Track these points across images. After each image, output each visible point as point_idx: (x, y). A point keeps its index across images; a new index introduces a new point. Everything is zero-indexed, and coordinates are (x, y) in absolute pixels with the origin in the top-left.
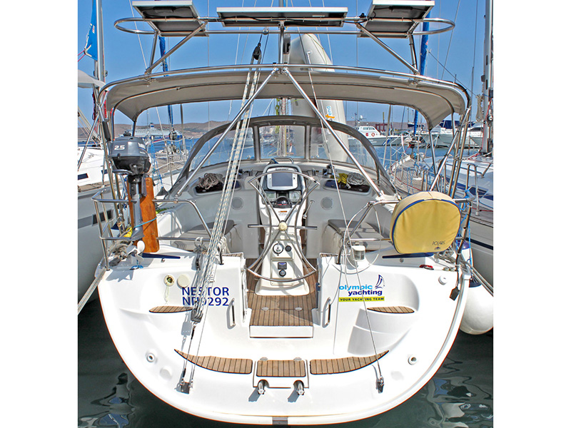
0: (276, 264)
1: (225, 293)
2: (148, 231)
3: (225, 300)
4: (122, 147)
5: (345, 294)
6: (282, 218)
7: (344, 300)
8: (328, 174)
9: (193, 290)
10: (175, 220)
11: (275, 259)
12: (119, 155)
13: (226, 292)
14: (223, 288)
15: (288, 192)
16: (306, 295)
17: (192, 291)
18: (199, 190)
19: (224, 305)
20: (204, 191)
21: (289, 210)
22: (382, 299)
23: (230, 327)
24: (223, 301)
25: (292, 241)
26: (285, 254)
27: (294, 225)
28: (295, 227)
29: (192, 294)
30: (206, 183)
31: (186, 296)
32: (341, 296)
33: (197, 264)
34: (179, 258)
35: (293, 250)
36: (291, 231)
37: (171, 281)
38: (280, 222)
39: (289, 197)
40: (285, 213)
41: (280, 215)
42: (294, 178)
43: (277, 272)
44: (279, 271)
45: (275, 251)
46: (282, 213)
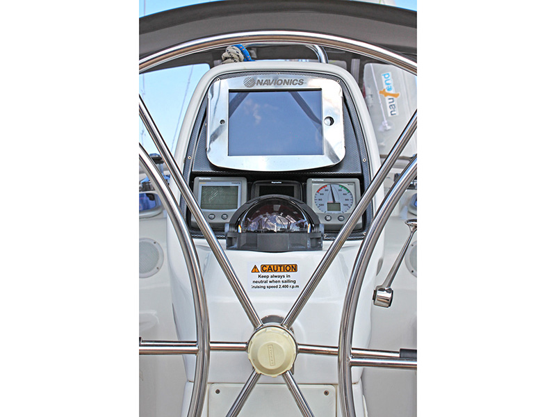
27: (334, 340)
38: (257, 324)
39: (305, 200)
40: (285, 274)
41: (257, 285)
42: (329, 120)
46: (270, 274)
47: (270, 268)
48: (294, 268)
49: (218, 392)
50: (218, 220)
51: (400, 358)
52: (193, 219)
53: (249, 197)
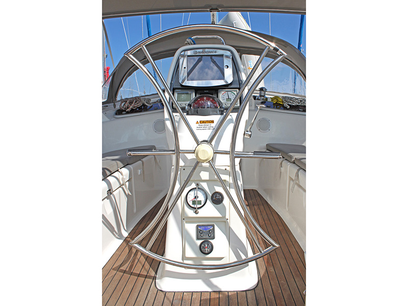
0: (191, 229)
6: (204, 134)
8: (261, 96)
11: (191, 220)
15: (215, 90)
16: (254, 289)
18: (120, 112)
21: (216, 118)
25: (223, 183)
26: (209, 211)
27: (228, 149)
28: (232, 153)
30: (127, 105)
35: (226, 201)
36: (223, 162)
38: (198, 143)
39: (217, 97)
40: (209, 124)
41: (198, 129)
42: (226, 67)
43: (196, 244)
44: (199, 242)
45: (191, 204)
46: (203, 124)
47: (203, 122)
48: (213, 122)
49: (184, 169)
50: (184, 106)
51: (254, 154)
52: (174, 106)
53: (196, 96)
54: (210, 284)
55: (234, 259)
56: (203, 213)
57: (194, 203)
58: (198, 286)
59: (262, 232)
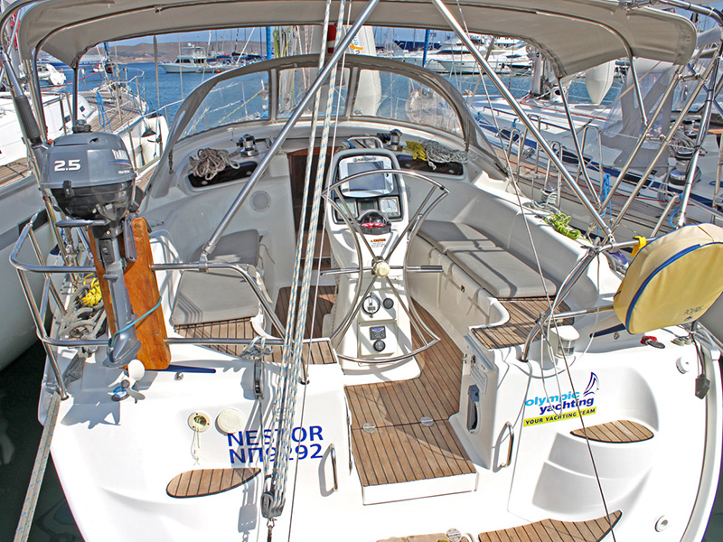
0: (365, 331)
1: (316, 437)
2: (146, 328)
3: (316, 448)
4: (75, 165)
5: (533, 411)
7: (532, 422)
8: (393, 144)
9: (249, 435)
10: (168, 247)
11: (366, 324)
12: (67, 184)
13: (318, 434)
14: (311, 428)
15: (376, 199)
16: (419, 377)
17: (248, 438)
18: (196, 181)
19: (313, 456)
20: (204, 183)
22: (593, 411)
23: (324, 493)
24: (312, 451)
26: (383, 314)
28: (405, 268)
29: (249, 443)
30: (207, 169)
31: (235, 446)
32: (528, 417)
33: (258, 390)
34: (214, 371)
35: (397, 305)
37: (203, 421)
41: (375, 246)
43: (370, 344)
44: (373, 342)
45: (366, 309)
46: (378, 242)
47: (377, 240)
48: (384, 240)
51: (421, 268)
54: (381, 377)
55: (401, 353)
56: (377, 317)
57: (369, 309)
58: (372, 379)
59: (428, 329)
